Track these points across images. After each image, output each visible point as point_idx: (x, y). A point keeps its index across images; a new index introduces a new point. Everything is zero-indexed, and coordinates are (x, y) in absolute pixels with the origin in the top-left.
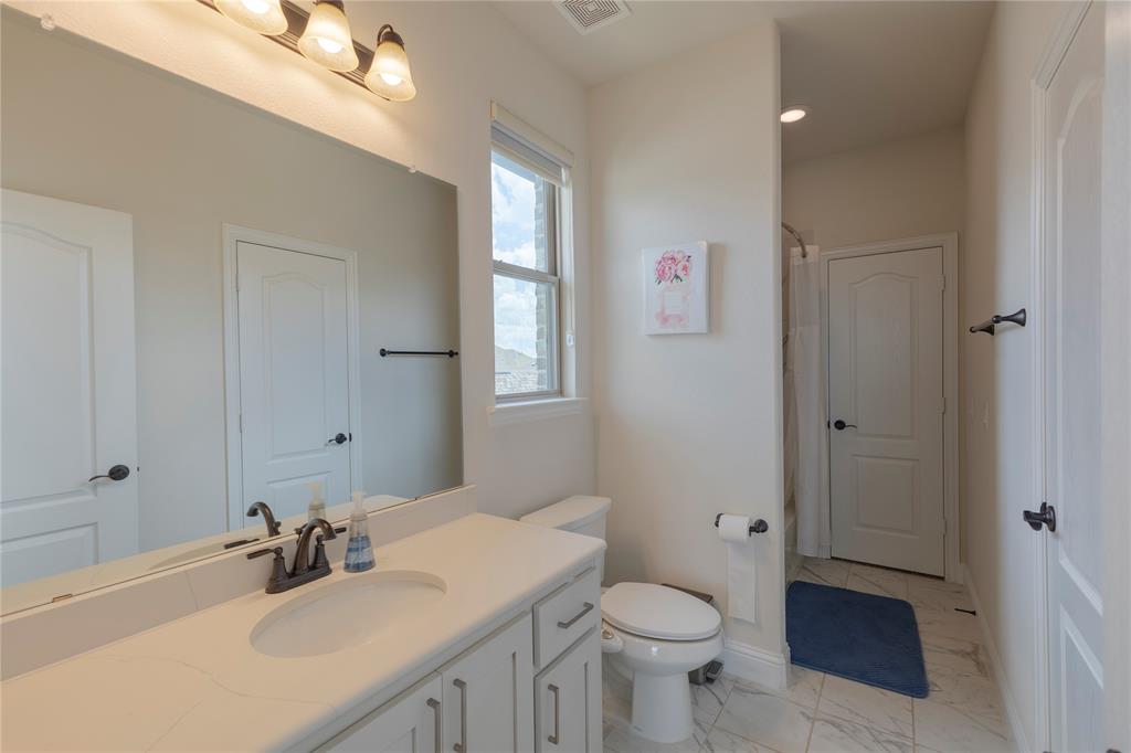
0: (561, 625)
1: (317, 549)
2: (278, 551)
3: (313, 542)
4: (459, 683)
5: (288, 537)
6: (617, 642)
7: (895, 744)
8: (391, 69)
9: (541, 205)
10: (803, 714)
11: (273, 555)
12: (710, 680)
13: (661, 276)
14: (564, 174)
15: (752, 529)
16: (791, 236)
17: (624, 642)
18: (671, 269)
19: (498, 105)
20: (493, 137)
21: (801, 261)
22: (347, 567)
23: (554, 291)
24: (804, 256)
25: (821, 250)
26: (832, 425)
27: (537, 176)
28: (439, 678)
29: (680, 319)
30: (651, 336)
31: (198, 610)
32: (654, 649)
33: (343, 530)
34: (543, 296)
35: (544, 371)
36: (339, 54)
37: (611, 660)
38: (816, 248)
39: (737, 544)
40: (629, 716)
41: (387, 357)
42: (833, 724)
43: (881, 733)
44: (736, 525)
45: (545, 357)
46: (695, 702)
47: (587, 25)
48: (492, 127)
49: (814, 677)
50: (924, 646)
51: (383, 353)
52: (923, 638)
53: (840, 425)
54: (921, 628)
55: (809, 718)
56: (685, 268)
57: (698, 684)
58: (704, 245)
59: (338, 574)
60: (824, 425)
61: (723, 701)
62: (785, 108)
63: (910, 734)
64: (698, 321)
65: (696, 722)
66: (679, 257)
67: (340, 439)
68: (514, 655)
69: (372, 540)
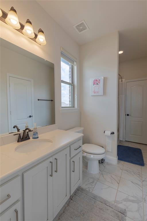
0: (75, 149)
1: (27, 134)
2: (20, 134)
3: (26, 133)
4: (56, 159)
5: (21, 132)
6: (85, 154)
7: (138, 174)
8: (41, 38)
9: (70, 70)
10: (120, 169)
11: (19, 135)
12: (102, 163)
13: (94, 84)
14: (75, 63)
15: (111, 134)
16: (120, 77)
17: (86, 154)
18: (96, 82)
19: (62, 48)
20: (61, 55)
21: (121, 82)
22: (33, 138)
23: (73, 86)
24: (122, 81)
25: (125, 80)
26: (126, 115)
27: (70, 63)
28: (52, 158)
29: (98, 92)
30: (92, 96)
31: (4, 145)
32: (92, 156)
33: (32, 131)
34: (71, 88)
35: (71, 103)
36: (31, 34)
37: (84, 158)
38: (124, 79)
39: (108, 137)
40: (87, 169)
41: (39, 101)
42: (126, 171)
43: (135, 172)
44: (108, 133)
45: (71, 100)
46: (100, 167)
47: (80, 32)
48: (61, 53)
49: (122, 162)
50: (143, 157)
51: (38, 100)
52: (143, 155)
53: (128, 115)
54: (143, 153)
55: (121, 170)
56: (99, 82)
57: (100, 163)
58: (103, 78)
59: (31, 139)
60: (125, 115)
61: (105, 166)
62: (120, 50)
63: (141, 173)
64: (101, 93)
65: (100, 170)
66: (98, 80)
67: (30, 117)
68: (66, 155)
69: (38, 133)
